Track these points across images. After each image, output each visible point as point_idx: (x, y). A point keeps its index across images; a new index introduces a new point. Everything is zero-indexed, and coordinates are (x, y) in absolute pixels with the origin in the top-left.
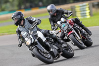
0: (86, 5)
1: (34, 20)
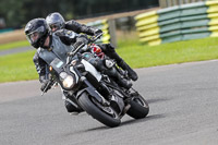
0: (102, 24)
1: (73, 37)
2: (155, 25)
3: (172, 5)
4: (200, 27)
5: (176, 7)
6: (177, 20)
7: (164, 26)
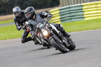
2: (58, 15)
3: (66, 5)
4: (79, 15)
5: (68, 6)
6: (68, 12)
7: (62, 15)
